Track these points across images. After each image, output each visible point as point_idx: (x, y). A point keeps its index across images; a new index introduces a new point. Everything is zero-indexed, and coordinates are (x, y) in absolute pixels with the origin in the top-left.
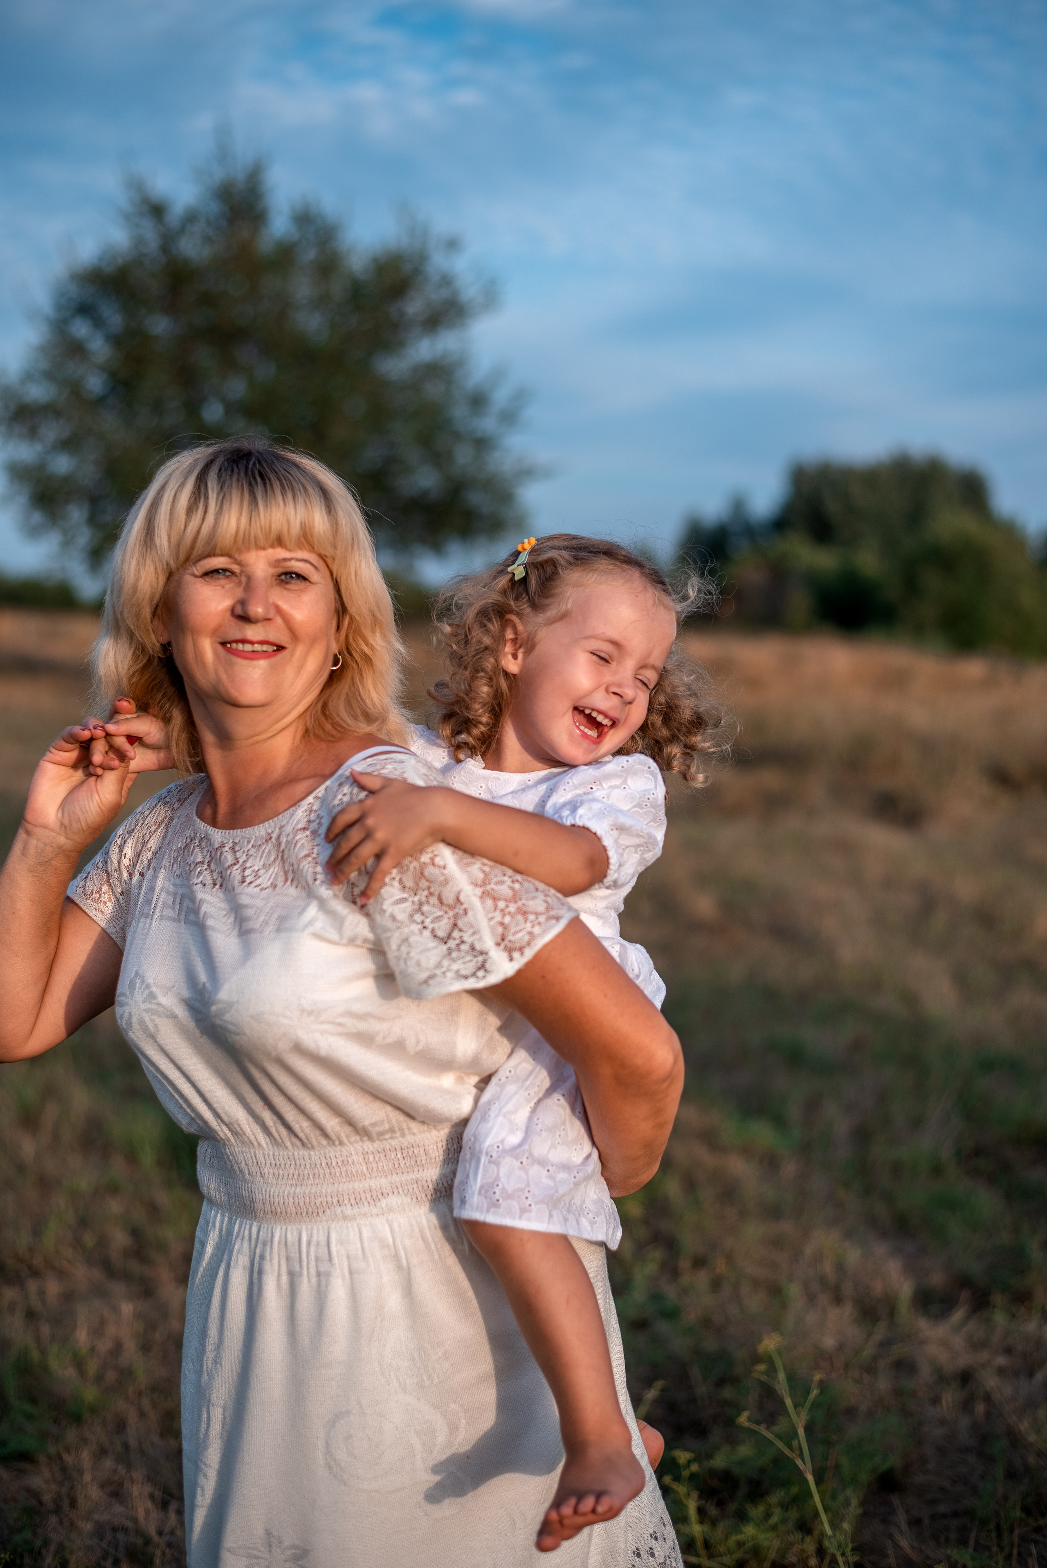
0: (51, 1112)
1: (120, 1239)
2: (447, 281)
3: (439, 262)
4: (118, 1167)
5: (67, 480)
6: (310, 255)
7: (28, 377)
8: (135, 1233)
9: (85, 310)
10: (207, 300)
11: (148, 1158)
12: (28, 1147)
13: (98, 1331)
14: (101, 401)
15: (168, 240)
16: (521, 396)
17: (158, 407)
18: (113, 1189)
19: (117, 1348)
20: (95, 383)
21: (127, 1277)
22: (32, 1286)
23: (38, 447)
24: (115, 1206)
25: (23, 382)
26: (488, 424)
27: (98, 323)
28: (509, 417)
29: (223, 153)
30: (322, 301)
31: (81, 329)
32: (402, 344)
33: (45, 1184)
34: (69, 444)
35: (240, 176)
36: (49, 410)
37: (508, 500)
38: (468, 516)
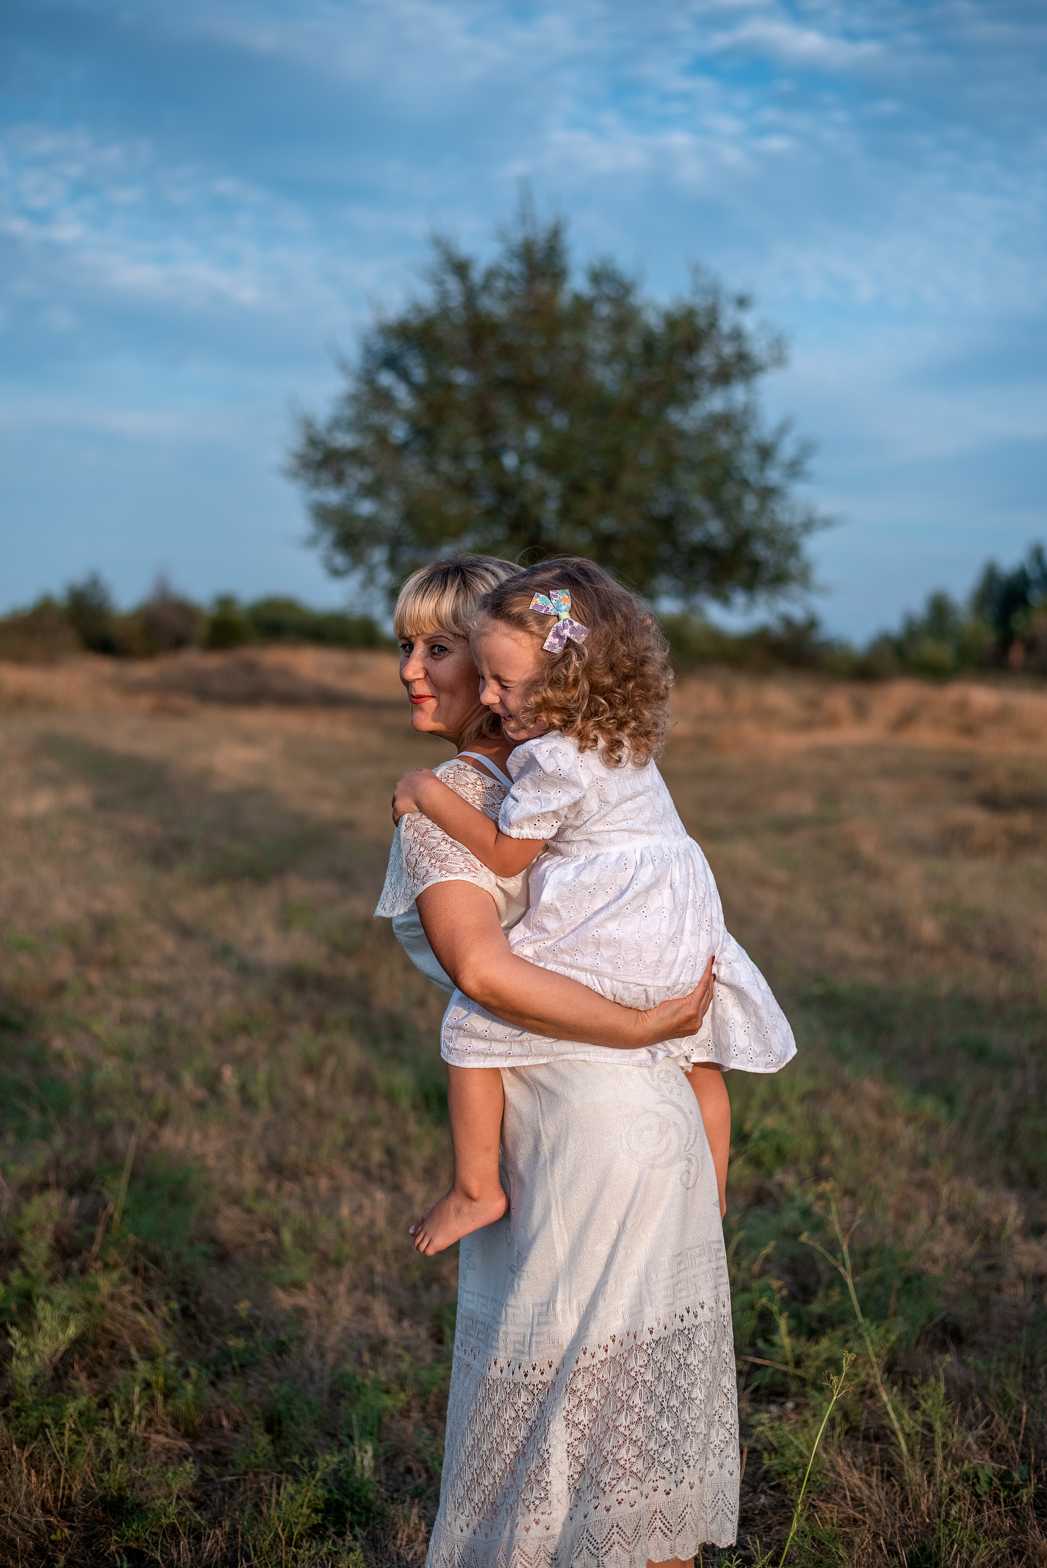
0: (331, 1063)
1: (377, 1156)
2: (737, 335)
3: (728, 319)
4: (382, 1108)
5: (370, 521)
6: (604, 310)
7: (336, 424)
8: (389, 1152)
9: (391, 362)
10: (507, 352)
11: (405, 1102)
12: (310, 1089)
13: (358, 1210)
14: (405, 445)
15: (470, 296)
16: (807, 449)
17: (457, 456)
18: (376, 1122)
19: (372, 1222)
20: (399, 432)
21: (382, 1181)
22: (308, 1181)
23: (344, 491)
24: (376, 1134)
25: (330, 430)
26: (774, 476)
27: (404, 375)
28: (795, 469)
29: (524, 216)
30: (617, 353)
31: (386, 379)
32: (696, 397)
33: (322, 1115)
34: (371, 490)
35: (541, 236)
36: (355, 456)
37: (793, 549)
38: (756, 565)
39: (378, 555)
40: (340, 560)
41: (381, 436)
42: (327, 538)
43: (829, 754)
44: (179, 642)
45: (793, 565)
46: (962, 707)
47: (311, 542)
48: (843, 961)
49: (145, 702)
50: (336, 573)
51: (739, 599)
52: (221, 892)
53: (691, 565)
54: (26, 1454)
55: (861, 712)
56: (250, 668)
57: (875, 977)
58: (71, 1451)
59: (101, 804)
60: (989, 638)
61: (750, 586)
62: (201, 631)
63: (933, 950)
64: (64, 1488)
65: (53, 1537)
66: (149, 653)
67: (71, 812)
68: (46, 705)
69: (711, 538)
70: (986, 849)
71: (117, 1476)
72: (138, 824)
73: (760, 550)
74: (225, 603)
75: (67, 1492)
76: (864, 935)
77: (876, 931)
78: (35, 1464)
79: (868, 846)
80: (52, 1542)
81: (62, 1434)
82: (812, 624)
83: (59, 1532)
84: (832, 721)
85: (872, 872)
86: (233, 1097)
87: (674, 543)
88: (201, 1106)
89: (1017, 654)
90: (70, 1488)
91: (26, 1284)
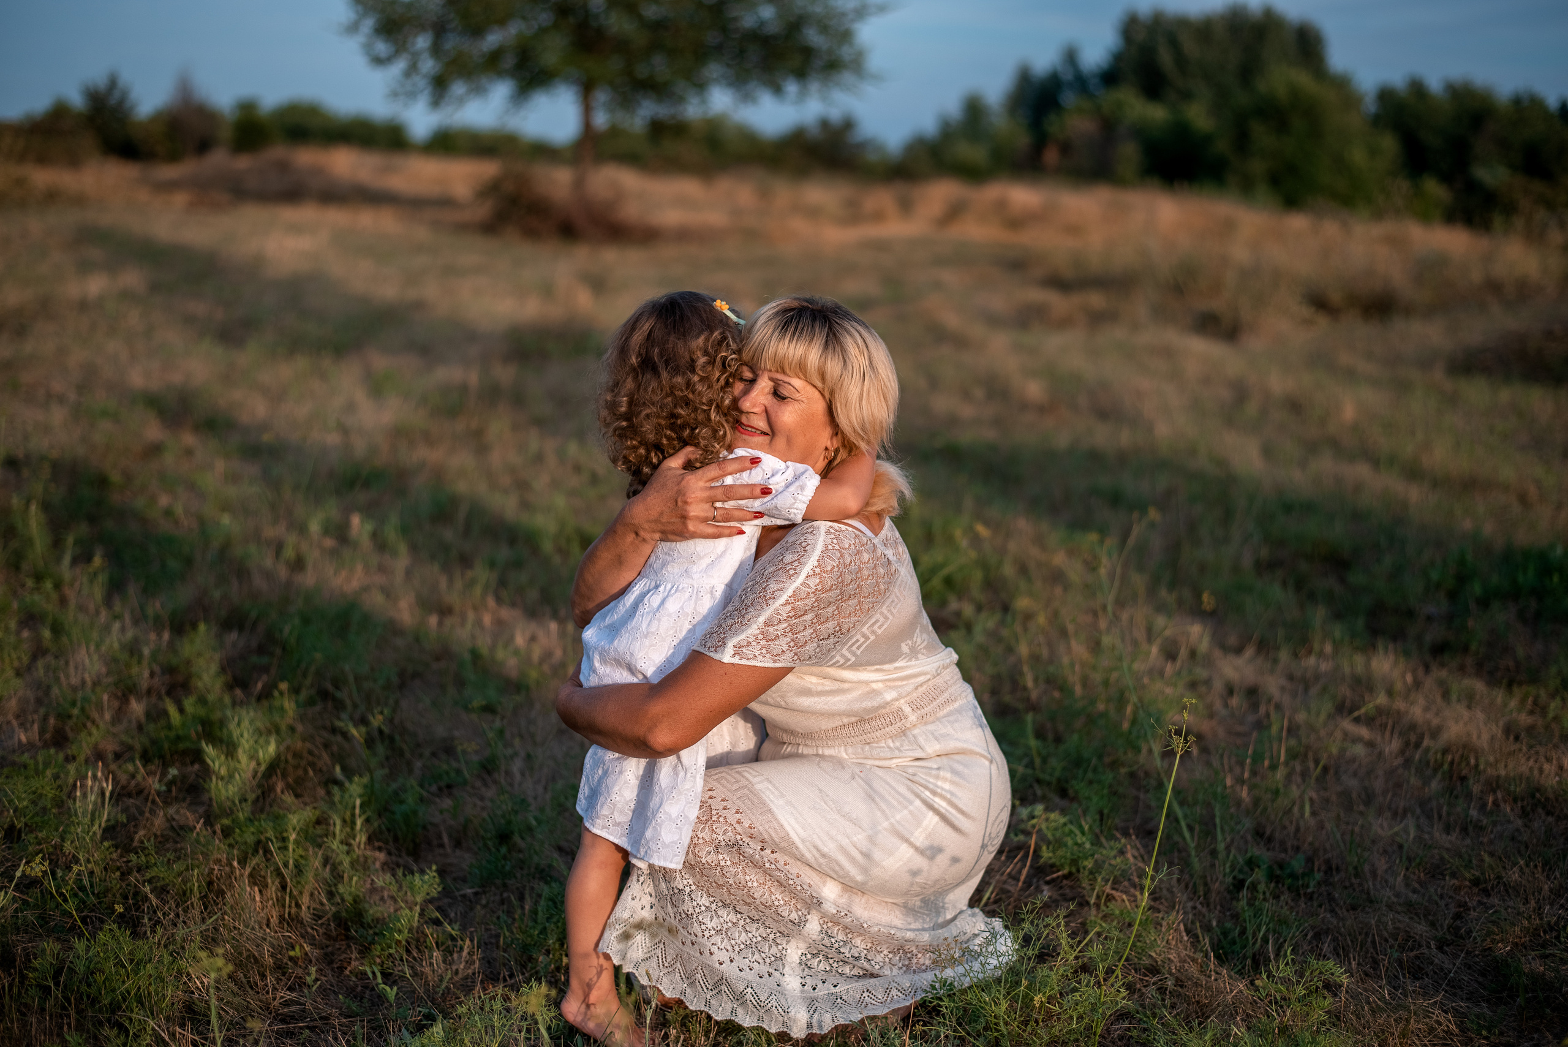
37: (846, 36)
38: (808, 52)
39: (422, 42)
40: (382, 47)
42: (369, 24)
43: (881, 246)
44: (203, 146)
45: (846, 52)
46: (1001, 205)
47: (352, 28)
48: (953, 421)
49: (180, 199)
50: (379, 61)
51: (792, 88)
52: (301, 363)
53: (741, 54)
54: (248, 871)
55: (906, 207)
56: (283, 167)
57: (990, 435)
58: (297, 866)
59: (155, 287)
60: (1023, 140)
61: (801, 74)
62: (225, 133)
63: (1042, 410)
64: (290, 906)
65: (292, 953)
66: (173, 157)
67: (126, 296)
68: (79, 201)
69: (762, 23)
70: (1064, 323)
71: (353, 889)
72: (199, 308)
73: (813, 37)
74: (247, 108)
75: (293, 910)
76: (966, 395)
77: (979, 393)
78: (256, 879)
79: (951, 320)
80: (291, 958)
81: (286, 848)
82: (848, 125)
83: (297, 948)
84: (878, 217)
85: (960, 342)
86: (366, 542)
87: (724, 30)
88: (334, 553)
89: (1051, 156)
90: (298, 906)
91: (202, 712)
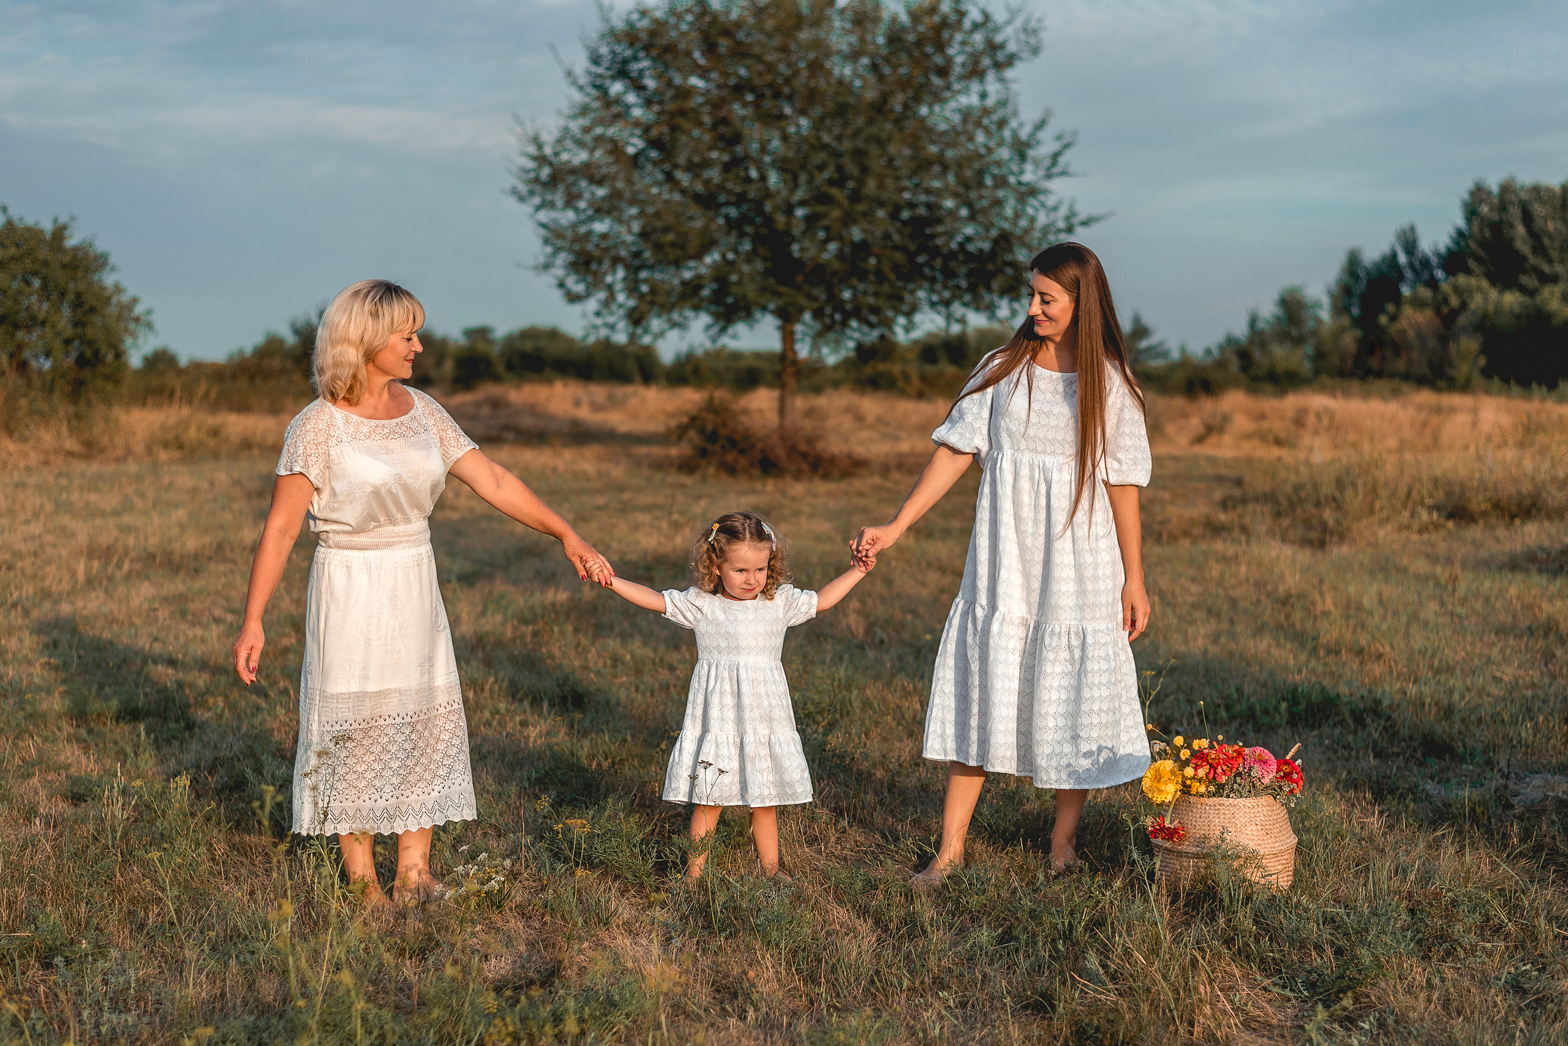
2: (986, 23)
9: (621, 71)
14: (641, 156)
17: (696, 168)
20: (634, 145)
25: (557, 145)
27: (634, 83)
28: (1053, 166)
30: (860, 49)
31: (616, 88)
34: (605, 209)
36: (587, 171)
40: (575, 284)
41: (615, 149)
47: (545, 264)
62: (446, 367)
74: (480, 334)
